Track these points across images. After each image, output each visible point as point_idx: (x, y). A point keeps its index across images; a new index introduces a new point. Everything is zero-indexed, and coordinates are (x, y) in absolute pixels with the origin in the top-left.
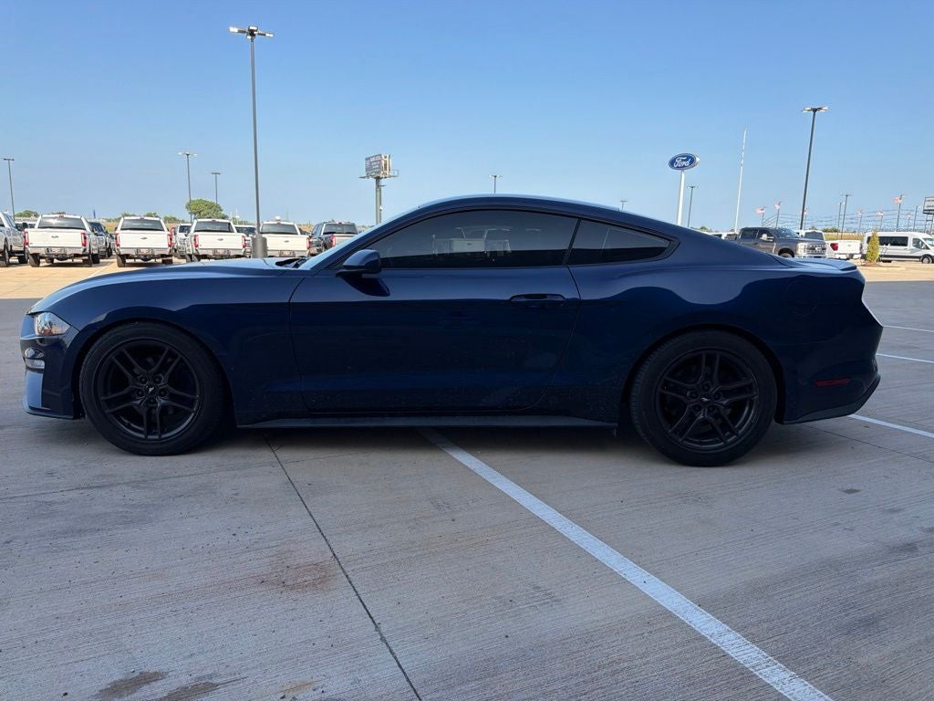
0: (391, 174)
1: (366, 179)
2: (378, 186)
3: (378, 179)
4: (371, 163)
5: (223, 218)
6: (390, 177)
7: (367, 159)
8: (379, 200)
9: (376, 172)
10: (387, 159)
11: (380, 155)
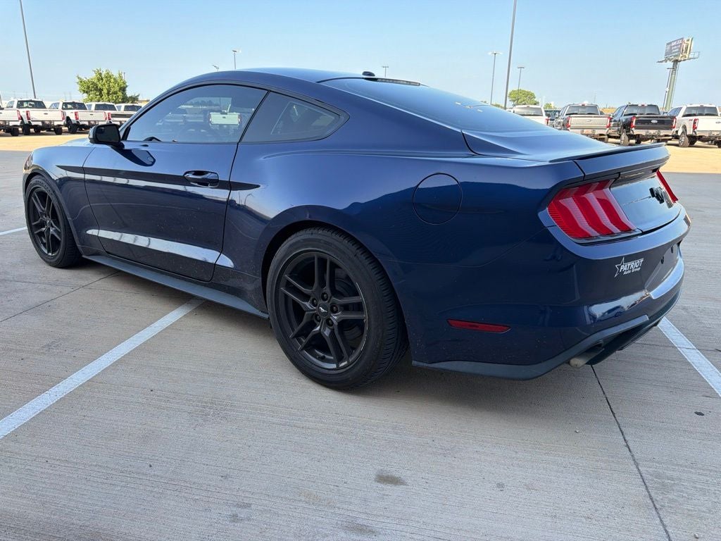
0: (690, 56)
1: (664, 63)
2: (674, 68)
3: (676, 62)
4: (671, 47)
5: (535, 104)
6: (690, 59)
7: (668, 44)
8: (671, 84)
9: (676, 56)
10: (689, 42)
11: (682, 39)
